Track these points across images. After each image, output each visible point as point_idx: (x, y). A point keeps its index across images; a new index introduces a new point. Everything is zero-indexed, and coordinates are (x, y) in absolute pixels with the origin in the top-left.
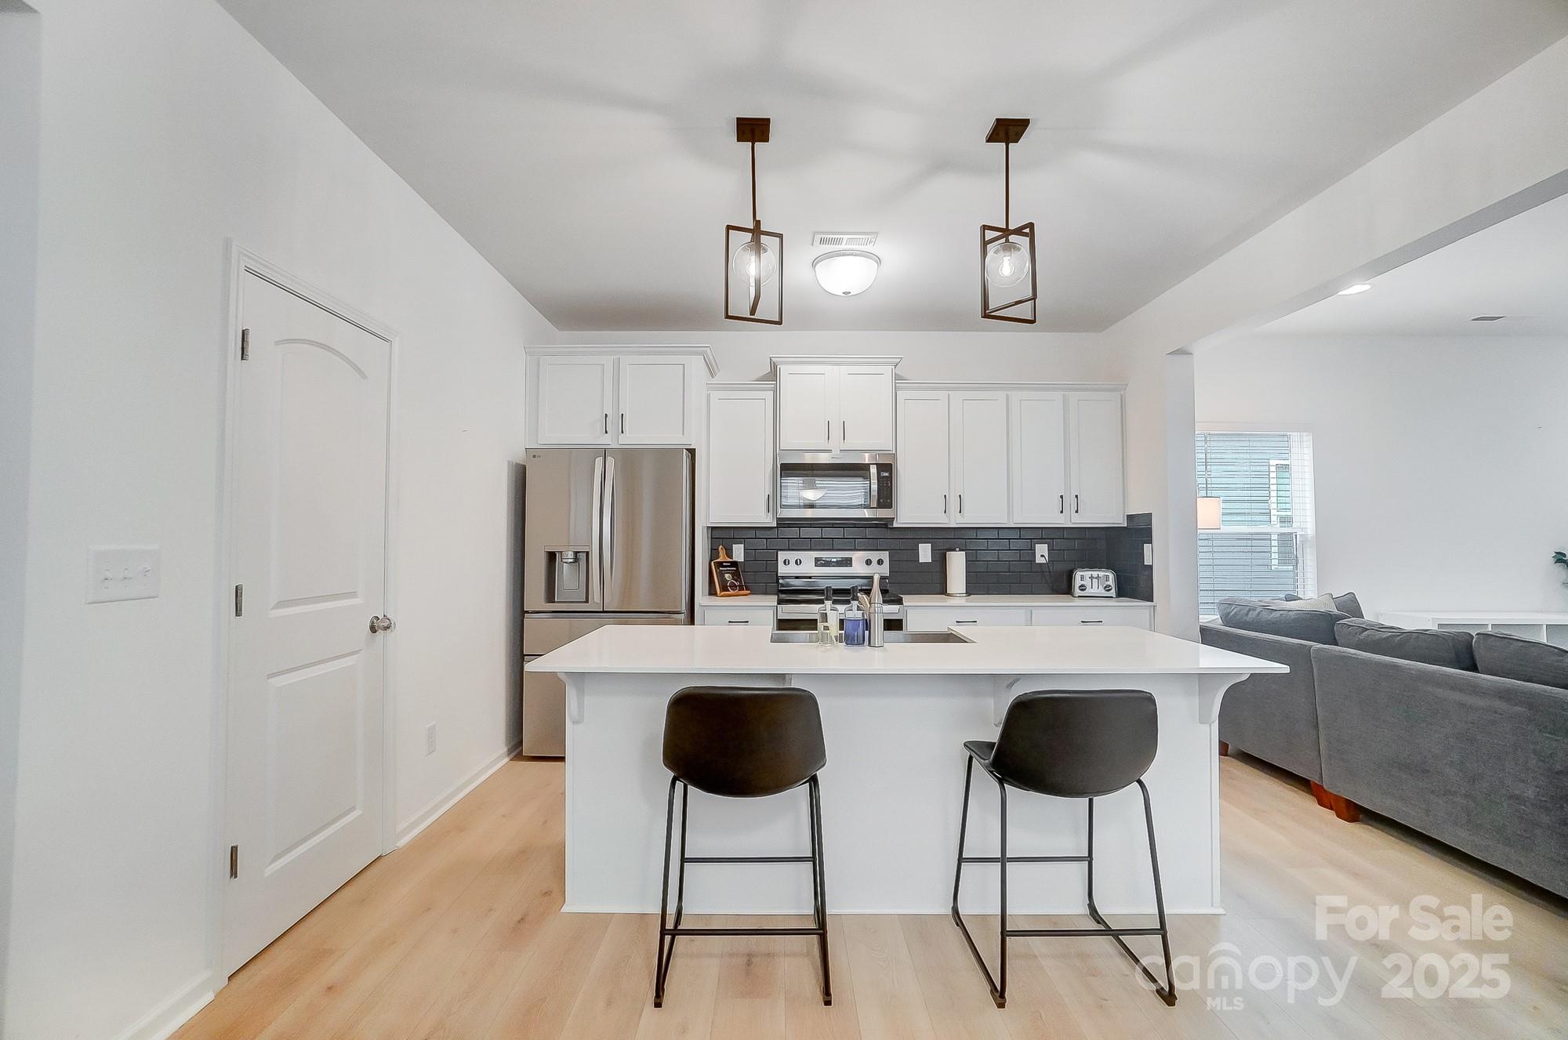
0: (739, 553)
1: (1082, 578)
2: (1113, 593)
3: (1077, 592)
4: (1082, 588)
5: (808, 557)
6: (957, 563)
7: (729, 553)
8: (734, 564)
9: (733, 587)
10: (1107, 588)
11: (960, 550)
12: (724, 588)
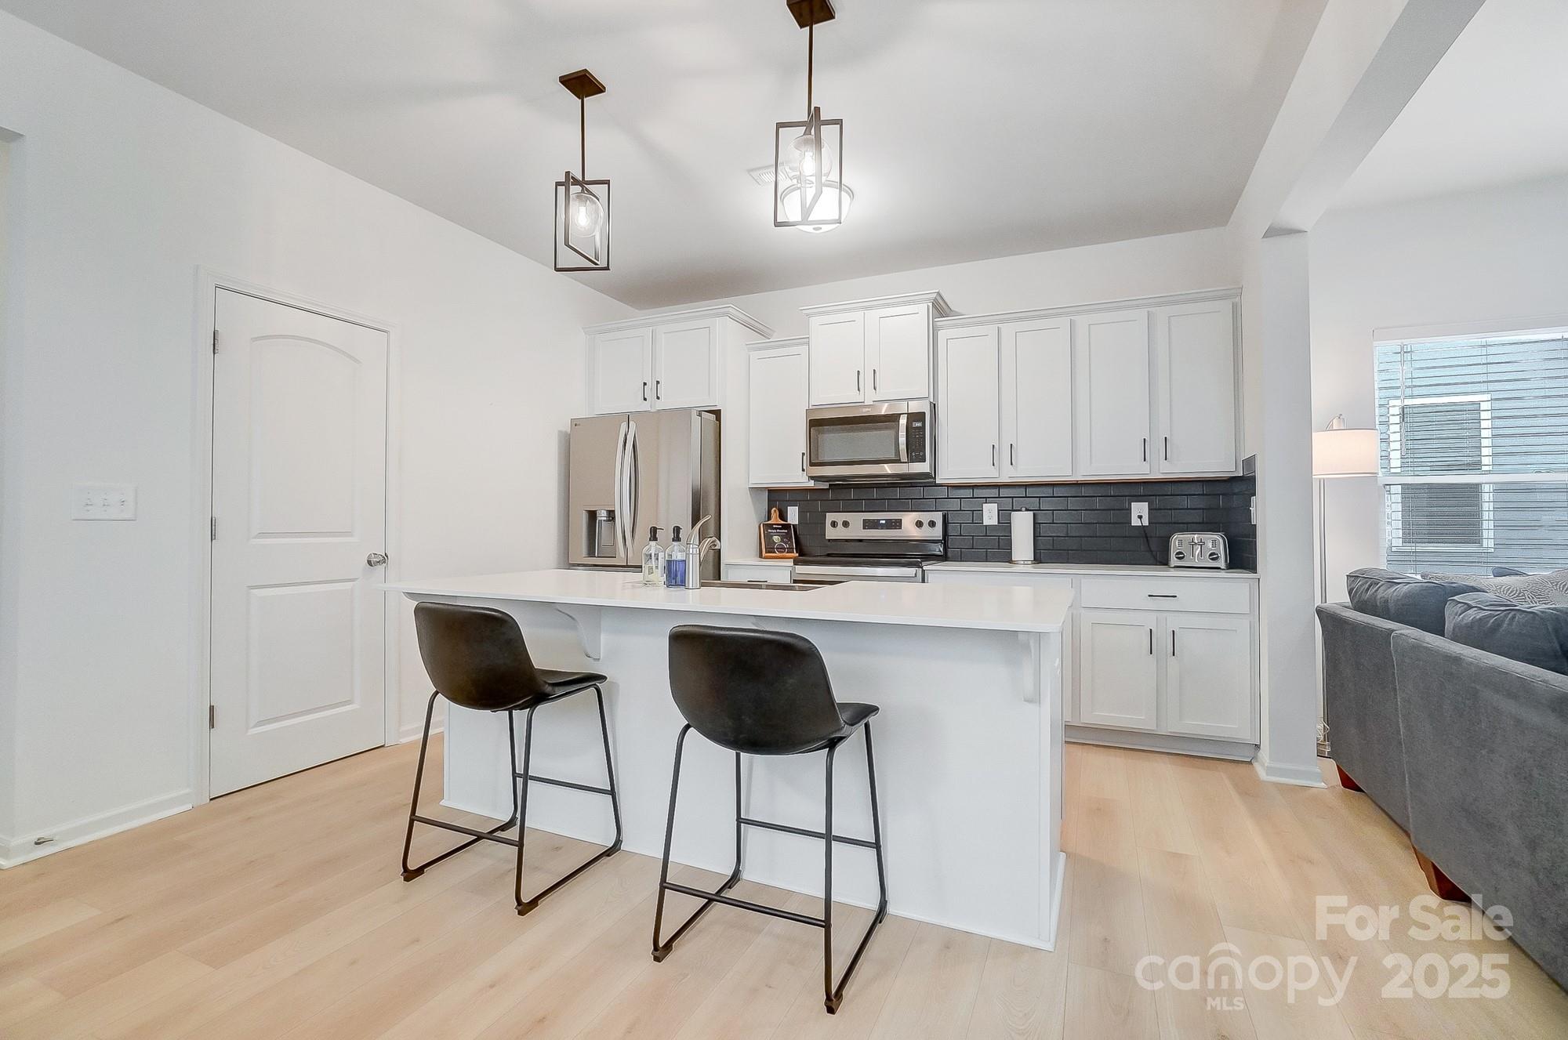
0: (793, 515)
1: (1181, 541)
2: (1222, 563)
3: (1174, 561)
4: (1180, 556)
5: (856, 519)
6: (1022, 525)
7: (783, 516)
8: (787, 527)
9: (781, 549)
10: (1214, 557)
11: (1027, 510)
12: (770, 550)
